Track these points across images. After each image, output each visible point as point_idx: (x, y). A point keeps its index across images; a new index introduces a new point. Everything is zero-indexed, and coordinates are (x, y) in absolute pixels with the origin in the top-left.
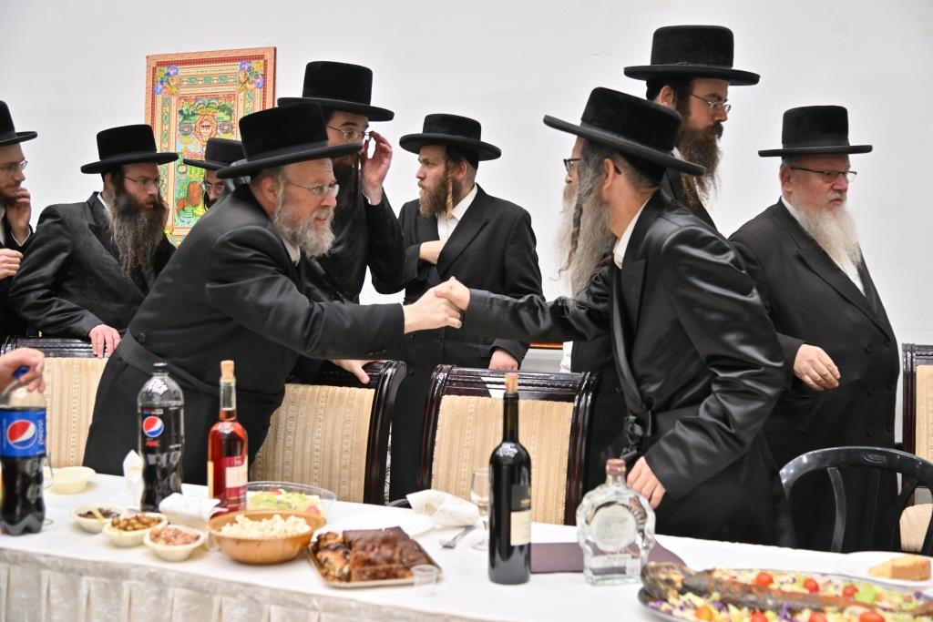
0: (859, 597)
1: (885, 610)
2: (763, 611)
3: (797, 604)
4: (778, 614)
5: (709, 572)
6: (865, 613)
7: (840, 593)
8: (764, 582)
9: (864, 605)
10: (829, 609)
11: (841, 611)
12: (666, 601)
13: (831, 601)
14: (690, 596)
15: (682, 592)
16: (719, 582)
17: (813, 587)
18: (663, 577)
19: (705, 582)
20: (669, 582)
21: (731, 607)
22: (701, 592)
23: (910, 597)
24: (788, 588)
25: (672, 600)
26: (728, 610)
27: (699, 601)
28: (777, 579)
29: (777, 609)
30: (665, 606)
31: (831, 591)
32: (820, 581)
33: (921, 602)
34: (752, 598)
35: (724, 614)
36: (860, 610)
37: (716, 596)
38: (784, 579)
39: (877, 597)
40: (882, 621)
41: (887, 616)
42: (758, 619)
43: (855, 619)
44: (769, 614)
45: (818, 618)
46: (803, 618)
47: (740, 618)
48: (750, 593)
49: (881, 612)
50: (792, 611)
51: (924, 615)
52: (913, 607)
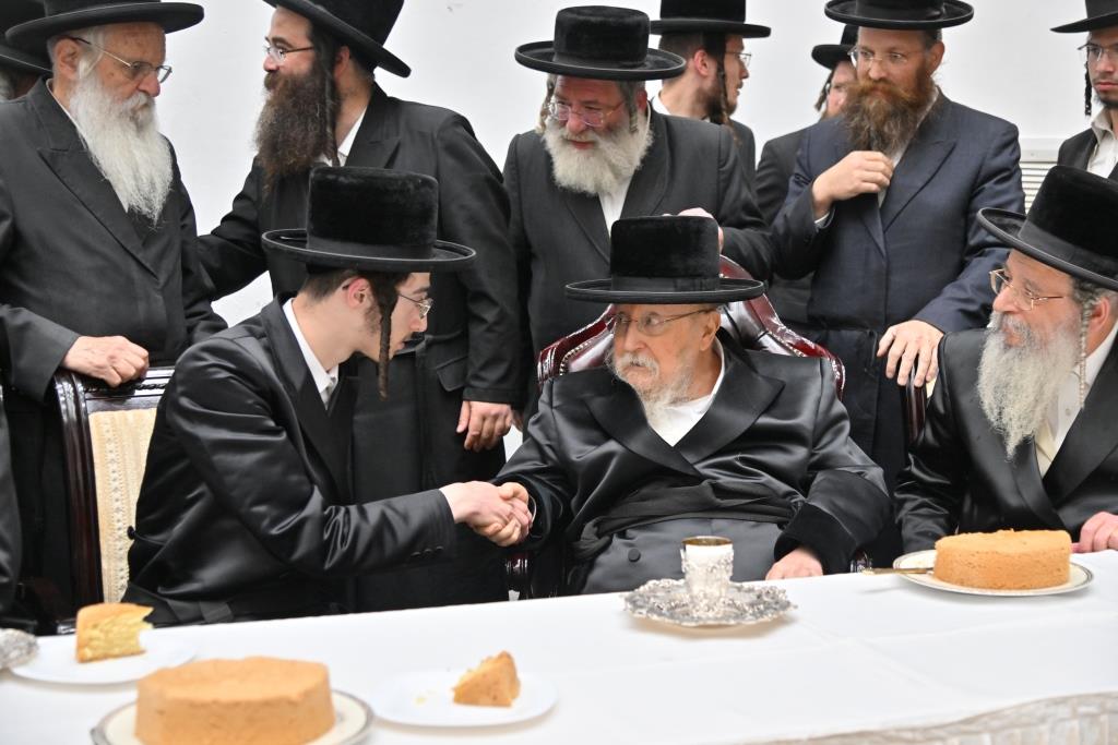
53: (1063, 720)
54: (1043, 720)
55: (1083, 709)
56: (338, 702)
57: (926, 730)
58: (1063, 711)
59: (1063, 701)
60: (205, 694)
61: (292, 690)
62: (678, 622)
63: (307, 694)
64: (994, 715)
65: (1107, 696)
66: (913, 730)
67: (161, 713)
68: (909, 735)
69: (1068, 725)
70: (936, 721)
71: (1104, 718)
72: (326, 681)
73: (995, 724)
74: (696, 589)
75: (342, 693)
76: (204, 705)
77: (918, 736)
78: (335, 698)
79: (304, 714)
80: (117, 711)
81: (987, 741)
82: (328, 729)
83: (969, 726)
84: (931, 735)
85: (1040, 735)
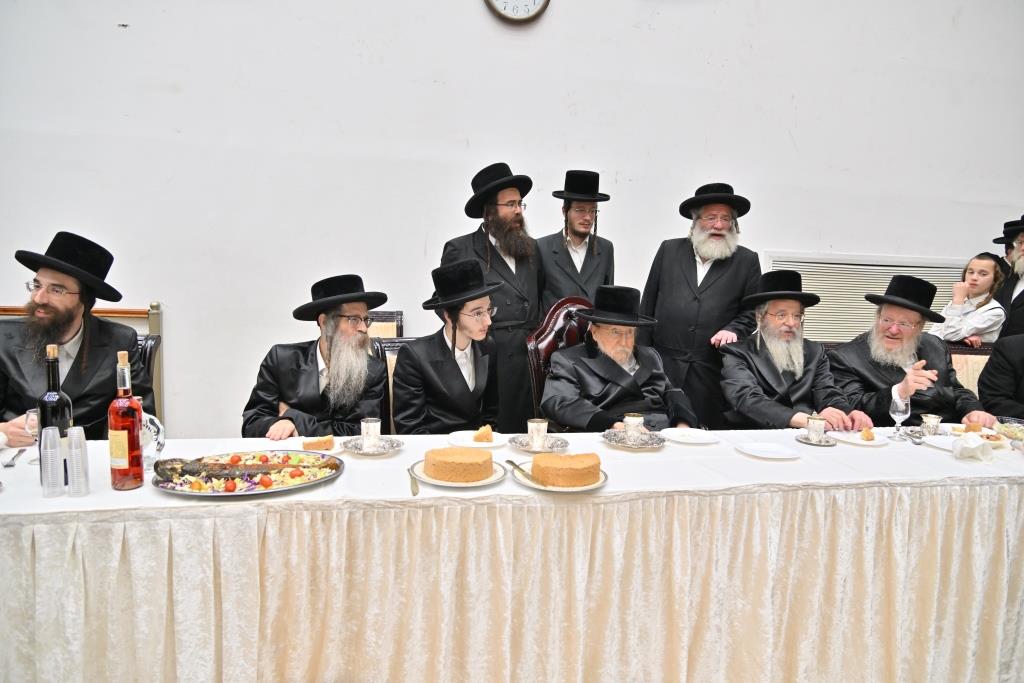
0: (294, 461)
1: (304, 467)
2: (233, 479)
3: (253, 472)
5: (199, 460)
7: (280, 461)
8: (236, 460)
9: (293, 467)
10: (272, 471)
11: (280, 472)
12: (172, 481)
13: (274, 467)
14: (187, 476)
15: (182, 475)
16: (205, 465)
17: (265, 460)
18: (169, 467)
19: (196, 467)
20: (173, 470)
22: (192, 473)
24: (249, 463)
25: (175, 480)
27: (192, 479)
28: (243, 459)
29: (242, 477)
30: (171, 485)
31: (275, 461)
32: (269, 455)
33: (325, 460)
34: (226, 472)
35: (209, 484)
36: (290, 470)
37: (204, 474)
38: (247, 457)
39: (301, 461)
40: (302, 474)
41: (305, 471)
42: (230, 484)
43: (287, 475)
44: (237, 480)
45: (266, 478)
46: (257, 479)
47: (219, 485)
48: (225, 469)
49: (302, 469)
50: (251, 476)
51: (325, 467)
52: (320, 463)
53: (764, 492)
54: (755, 492)
55: (772, 489)
56: (495, 466)
57: (710, 492)
58: (764, 489)
59: (765, 485)
60: (450, 459)
61: (480, 460)
62: (620, 443)
63: (485, 462)
64: (736, 488)
66: (705, 491)
67: (433, 465)
70: (714, 489)
72: (491, 458)
73: (736, 492)
74: (629, 433)
76: (449, 463)
77: (707, 494)
78: (494, 465)
79: (483, 469)
80: (417, 463)
81: (733, 498)
82: (491, 475)
83: (726, 492)
84: (712, 494)
85: (755, 497)
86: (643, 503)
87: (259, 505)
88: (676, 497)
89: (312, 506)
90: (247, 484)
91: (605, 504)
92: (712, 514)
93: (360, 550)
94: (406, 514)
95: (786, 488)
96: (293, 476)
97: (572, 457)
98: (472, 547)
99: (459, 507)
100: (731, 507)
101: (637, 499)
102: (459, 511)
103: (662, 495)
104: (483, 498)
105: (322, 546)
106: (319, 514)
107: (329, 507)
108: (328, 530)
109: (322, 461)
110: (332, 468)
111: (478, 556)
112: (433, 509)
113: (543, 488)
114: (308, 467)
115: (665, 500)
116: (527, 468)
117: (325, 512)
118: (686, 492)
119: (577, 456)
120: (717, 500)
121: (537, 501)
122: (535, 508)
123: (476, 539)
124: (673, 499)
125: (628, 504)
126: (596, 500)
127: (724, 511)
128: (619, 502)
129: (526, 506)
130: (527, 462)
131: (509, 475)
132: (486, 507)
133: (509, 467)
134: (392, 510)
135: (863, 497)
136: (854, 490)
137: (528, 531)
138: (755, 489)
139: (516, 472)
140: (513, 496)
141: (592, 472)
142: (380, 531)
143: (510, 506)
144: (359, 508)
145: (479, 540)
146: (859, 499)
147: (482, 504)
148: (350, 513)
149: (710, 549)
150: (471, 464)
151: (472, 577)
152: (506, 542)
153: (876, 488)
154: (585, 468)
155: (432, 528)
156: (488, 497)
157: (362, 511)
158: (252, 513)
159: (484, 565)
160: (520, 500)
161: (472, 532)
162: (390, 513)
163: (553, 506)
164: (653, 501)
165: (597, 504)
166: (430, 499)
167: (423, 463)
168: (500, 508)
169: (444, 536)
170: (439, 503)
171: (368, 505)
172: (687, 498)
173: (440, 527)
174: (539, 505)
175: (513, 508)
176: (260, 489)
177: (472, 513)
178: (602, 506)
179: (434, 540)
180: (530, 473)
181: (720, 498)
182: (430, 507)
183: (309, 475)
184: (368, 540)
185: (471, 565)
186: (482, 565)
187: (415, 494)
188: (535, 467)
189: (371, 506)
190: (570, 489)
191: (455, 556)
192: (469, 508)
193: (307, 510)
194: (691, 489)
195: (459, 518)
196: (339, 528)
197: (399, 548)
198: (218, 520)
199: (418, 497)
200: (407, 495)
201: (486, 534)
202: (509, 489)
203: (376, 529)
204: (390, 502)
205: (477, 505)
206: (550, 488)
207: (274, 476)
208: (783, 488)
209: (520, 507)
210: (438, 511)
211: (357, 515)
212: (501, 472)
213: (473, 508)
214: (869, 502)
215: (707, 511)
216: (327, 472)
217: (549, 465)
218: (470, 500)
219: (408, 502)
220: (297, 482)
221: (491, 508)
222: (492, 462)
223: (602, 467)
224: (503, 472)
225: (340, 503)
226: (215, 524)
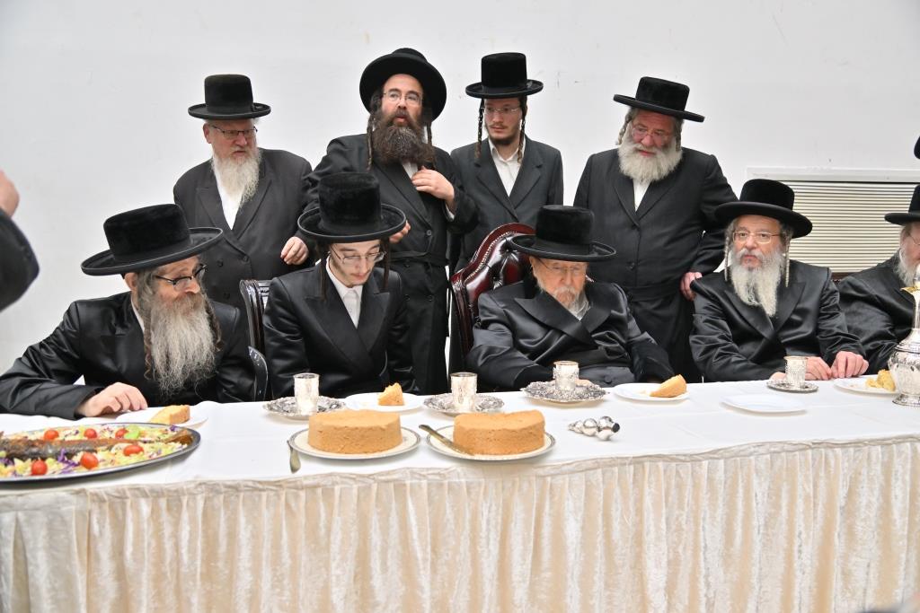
0: (131, 436)
1: (145, 442)
2: (44, 459)
3: (73, 449)
4: (57, 459)
6: (128, 447)
7: (113, 436)
8: (51, 436)
9: (129, 441)
10: (99, 448)
11: (110, 449)
13: (104, 443)
16: (5, 442)
21: (16, 460)
23: (166, 430)
26: (13, 463)
28: (63, 435)
29: (56, 456)
31: (106, 435)
32: (99, 429)
33: (175, 433)
35: (10, 466)
36: (124, 445)
38: (68, 432)
39: (141, 434)
40: (141, 450)
41: (146, 447)
42: (39, 464)
43: (121, 454)
44: (49, 461)
45: (89, 457)
46: (76, 459)
47: (23, 469)
48: (33, 446)
49: (141, 445)
50: (70, 455)
51: (175, 441)
52: (167, 437)
53: (763, 454)
54: (751, 454)
55: (772, 449)
56: (404, 433)
58: (761, 450)
59: (763, 444)
60: (341, 424)
61: (383, 424)
63: (389, 426)
64: (725, 449)
65: (785, 443)
66: (685, 455)
67: (321, 432)
68: (683, 458)
69: (765, 457)
70: (697, 452)
71: (783, 454)
72: (399, 423)
73: (727, 454)
75: (406, 429)
76: (341, 429)
77: (688, 459)
78: (402, 430)
79: (387, 435)
80: (300, 432)
81: (722, 462)
82: (399, 443)
83: (713, 455)
84: (694, 459)
85: (750, 461)
86: (603, 474)
87: (78, 493)
88: (647, 465)
89: (152, 491)
90: (62, 466)
91: (552, 475)
92: (696, 486)
93: (222, 549)
94: (283, 498)
95: (790, 448)
96: (127, 453)
97: (506, 416)
98: (376, 538)
99: (355, 486)
100: (720, 475)
101: (596, 469)
102: (355, 491)
103: (627, 462)
104: (388, 473)
105: (168, 545)
106: (163, 502)
107: (176, 491)
108: (177, 524)
109: (171, 434)
110: (183, 443)
111: (384, 551)
112: (319, 491)
113: (468, 457)
114: (150, 442)
115: (632, 467)
116: (448, 434)
117: (173, 499)
118: (659, 457)
119: (513, 414)
120: (700, 466)
121: (461, 475)
122: (459, 485)
123: (381, 528)
124: (643, 467)
125: (582, 475)
126: (541, 472)
127: (710, 480)
128: (573, 472)
129: (446, 482)
130: (447, 428)
131: (423, 443)
132: (392, 485)
133: (424, 433)
134: (264, 494)
135: (891, 457)
136: (879, 448)
137: (449, 514)
138: (752, 449)
139: (433, 439)
140: (428, 469)
141: (534, 434)
142: (248, 522)
143: (424, 482)
144: (218, 492)
145: (385, 530)
146: (886, 459)
147: (387, 482)
148: (206, 500)
149: (696, 534)
150: (371, 429)
151: (377, 582)
152: (420, 531)
153: (908, 444)
154: (525, 429)
155: (319, 516)
156: (394, 472)
157: (222, 497)
158: (67, 502)
159: (393, 563)
160: (439, 474)
161: (374, 520)
162: (260, 496)
163: (483, 480)
164: (616, 469)
165: (543, 477)
166: (314, 477)
167: (307, 433)
168: (411, 485)
169: (337, 526)
170: (327, 482)
171: (230, 487)
172: (661, 465)
173: (330, 514)
174: (463, 480)
175: (429, 484)
176: (82, 472)
177: (374, 495)
178: (549, 479)
179: (323, 531)
180: (452, 440)
181: (705, 463)
182: (315, 487)
183: (148, 453)
184: (232, 535)
185: (376, 565)
186: (389, 564)
187: (294, 470)
188: (459, 431)
189: (235, 488)
190: (505, 457)
191: (351, 552)
192: (369, 487)
193: (146, 496)
194: (666, 453)
195: (355, 500)
196: (193, 520)
197: (276, 546)
198: (20, 514)
199: (298, 474)
200: (286, 473)
201: (394, 520)
202: (423, 460)
203: (242, 520)
204: (260, 482)
205: (380, 483)
206: (477, 457)
207: (101, 455)
208: (786, 447)
209: (438, 484)
210: (328, 492)
211: (216, 501)
212: (413, 440)
213: (375, 487)
214: (897, 465)
215: (689, 481)
216: (176, 447)
217: (476, 427)
218: (369, 476)
219: (287, 481)
220: (133, 460)
221: (399, 486)
222: (399, 428)
223: (547, 429)
224: (415, 439)
225: (193, 485)
226: (17, 520)
